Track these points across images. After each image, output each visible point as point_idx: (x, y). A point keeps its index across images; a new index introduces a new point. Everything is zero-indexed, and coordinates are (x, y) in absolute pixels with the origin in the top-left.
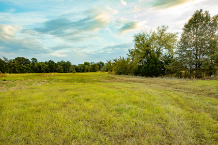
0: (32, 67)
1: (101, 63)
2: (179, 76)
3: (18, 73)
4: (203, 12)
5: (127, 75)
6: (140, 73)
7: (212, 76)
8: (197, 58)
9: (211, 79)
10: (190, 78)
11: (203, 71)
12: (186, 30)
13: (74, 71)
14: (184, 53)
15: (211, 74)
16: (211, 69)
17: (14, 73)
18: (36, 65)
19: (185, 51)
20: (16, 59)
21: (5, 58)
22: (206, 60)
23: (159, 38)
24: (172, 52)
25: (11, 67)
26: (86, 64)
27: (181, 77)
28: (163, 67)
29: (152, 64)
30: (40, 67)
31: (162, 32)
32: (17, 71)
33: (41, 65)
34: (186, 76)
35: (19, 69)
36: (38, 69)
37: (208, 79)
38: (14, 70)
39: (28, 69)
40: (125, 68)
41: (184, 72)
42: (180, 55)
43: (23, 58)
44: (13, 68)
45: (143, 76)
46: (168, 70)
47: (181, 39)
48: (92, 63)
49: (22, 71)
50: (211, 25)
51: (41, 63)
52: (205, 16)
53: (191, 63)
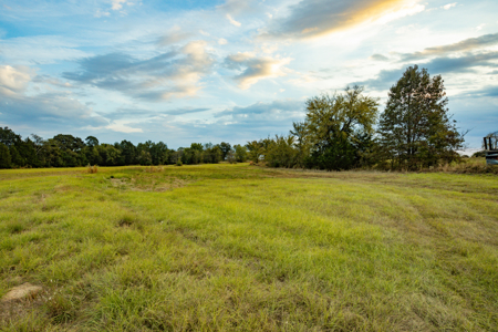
0: (87, 155)
1: (223, 144)
2: (383, 168)
3: (62, 166)
4: (419, 70)
5: (291, 167)
6: (317, 164)
7: (431, 167)
8: (409, 141)
9: (429, 171)
10: (400, 170)
11: (419, 159)
12: (392, 96)
13: (180, 162)
14: (390, 132)
15: (430, 164)
16: (429, 156)
17: (55, 166)
18: (95, 149)
19: (392, 128)
20: (56, 138)
21: (36, 137)
22: (424, 143)
23: (348, 106)
24: (370, 129)
25: (48, 154)
26: (195, 146)
27: (387, 170)
28: (355, 154)
29: (339, 149)
30: (103, 155)
31: (353, 97)
32: (61, 162)
33: (105, 149)
34: (394, 169)
35: (64, 159)
36: (101, 159)
37: (425, 172)
38: (54, 160)
39: (81, 159)
40: (287, 155)
41: (389, 161)
42: (384, 135)
43: (70, 137)
44: (52, 156)
45: (322, 169)
46: (364, 159)
47: (386, 111)
48: (207, 145)
49: (70, 163)
50: (430, 91)
51: (106, 145)
52: (422, 76)
53: (402, 147)
